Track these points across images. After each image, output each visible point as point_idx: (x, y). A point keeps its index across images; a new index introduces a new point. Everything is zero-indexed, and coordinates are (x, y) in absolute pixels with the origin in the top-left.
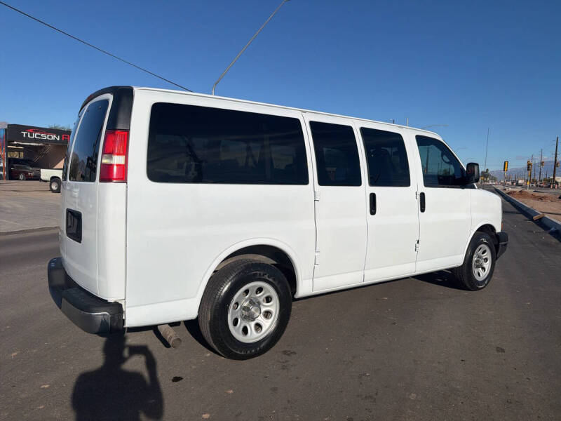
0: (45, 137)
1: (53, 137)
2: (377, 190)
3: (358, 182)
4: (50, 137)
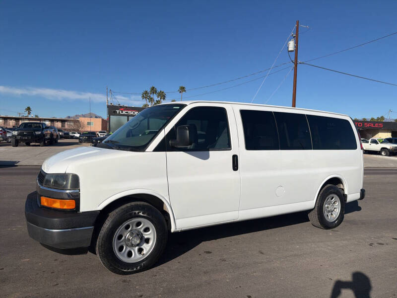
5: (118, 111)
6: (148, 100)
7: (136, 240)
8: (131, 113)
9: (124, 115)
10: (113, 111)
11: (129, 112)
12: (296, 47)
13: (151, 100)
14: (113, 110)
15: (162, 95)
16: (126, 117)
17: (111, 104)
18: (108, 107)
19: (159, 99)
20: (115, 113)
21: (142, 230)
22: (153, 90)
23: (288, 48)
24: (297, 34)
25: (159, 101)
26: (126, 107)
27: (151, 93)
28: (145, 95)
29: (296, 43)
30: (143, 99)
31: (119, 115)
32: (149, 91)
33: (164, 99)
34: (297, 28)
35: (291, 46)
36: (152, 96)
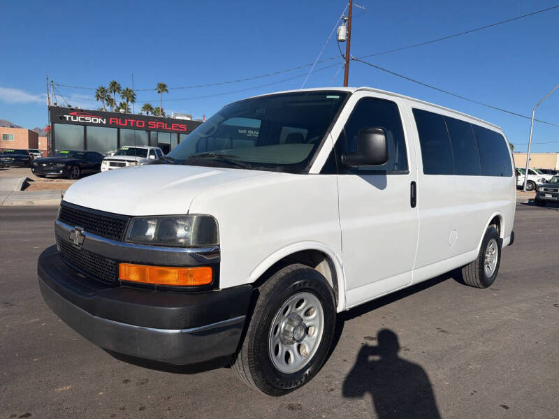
5: (67, 116)
6: (105, 102)
7: (299, 332)
8: (90, 120)
9: (78, 123)
10: (58, 116)
11: (86, 118)
12: (349, 35)
13: (111, 101)
14: (58, 114)
15: (130, 96)
16: (83, 127)
17: (56, 104)
18: (49, 109)
19: (125, 100)
20: (62, 120)
21: (302, 315)
22: (115, 87)
23: (338, 35)
24: (350, 18)
25: (124, 104)
26: (82, 110)
27: (111, 92)
28: (102, 94)
29: (349, 29)
30: (98, 99)
31: (70, 122)
32: (107, 87)
33: (133, 101)
34: (351, 7)
35: (342, 33)
36: (112, 96)
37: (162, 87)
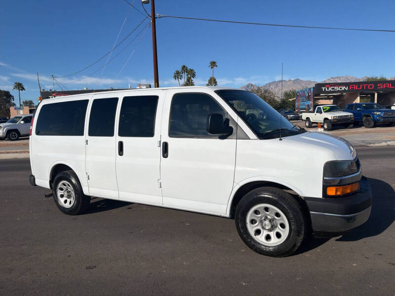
0: (337, 88)
1: (343, 88)
2: (123, 139)
3: (112, 134)
4: (341, 88)
28: (177, 75)
37: (213, 64)
